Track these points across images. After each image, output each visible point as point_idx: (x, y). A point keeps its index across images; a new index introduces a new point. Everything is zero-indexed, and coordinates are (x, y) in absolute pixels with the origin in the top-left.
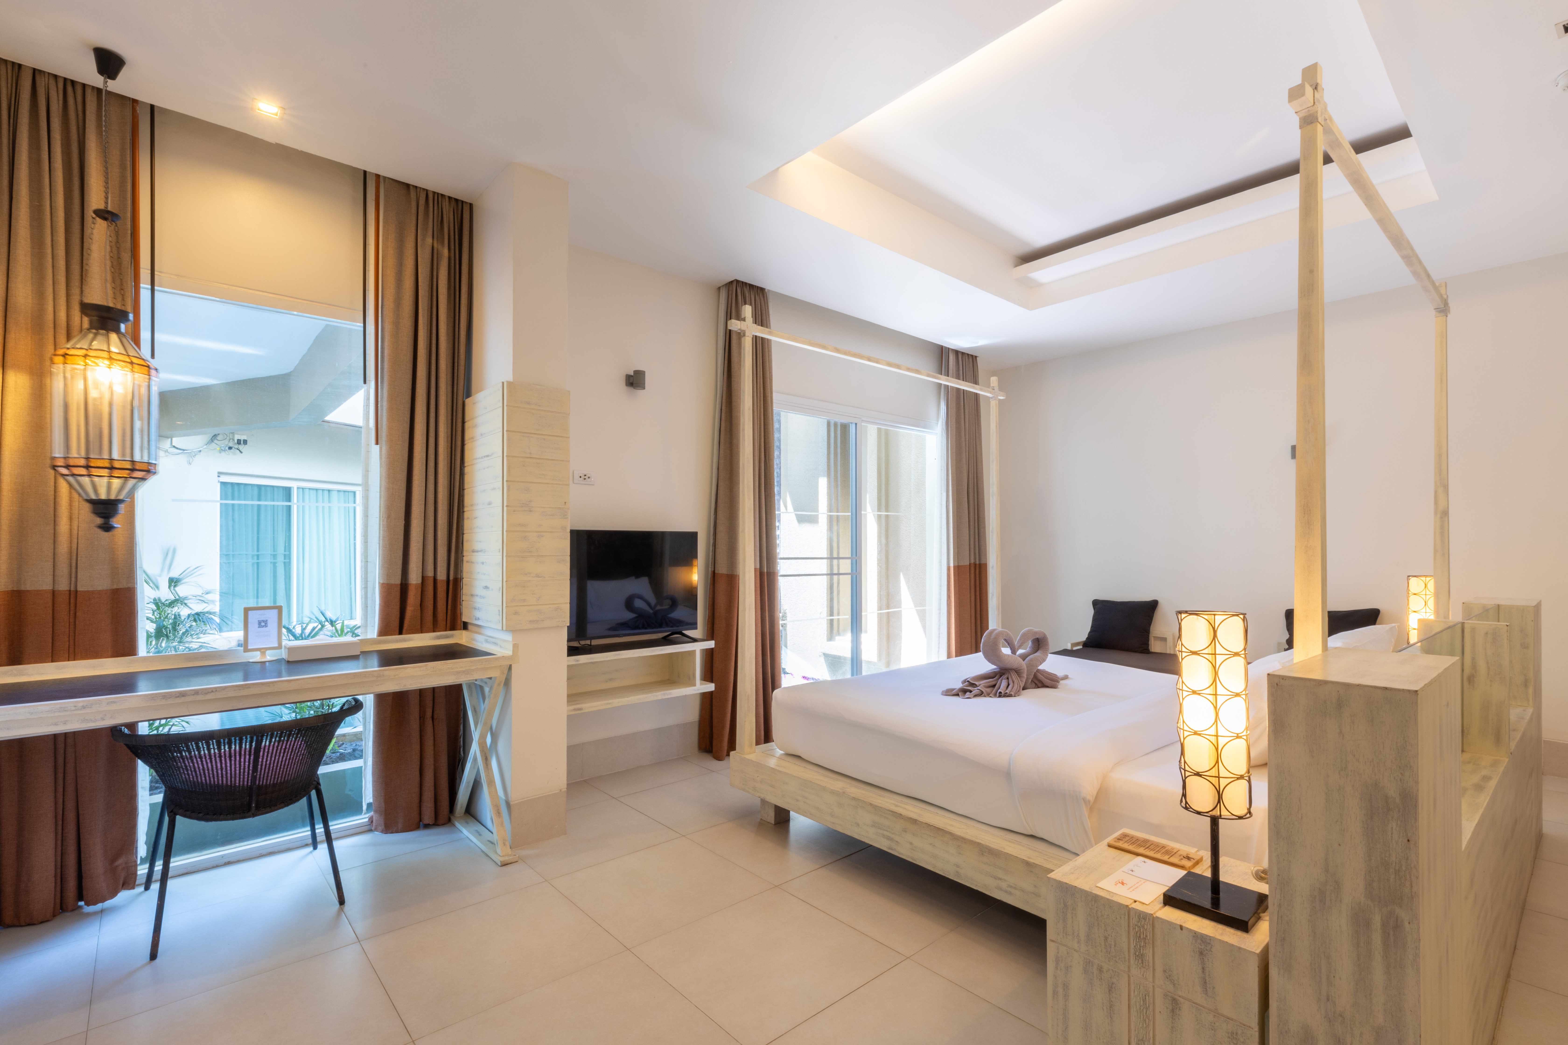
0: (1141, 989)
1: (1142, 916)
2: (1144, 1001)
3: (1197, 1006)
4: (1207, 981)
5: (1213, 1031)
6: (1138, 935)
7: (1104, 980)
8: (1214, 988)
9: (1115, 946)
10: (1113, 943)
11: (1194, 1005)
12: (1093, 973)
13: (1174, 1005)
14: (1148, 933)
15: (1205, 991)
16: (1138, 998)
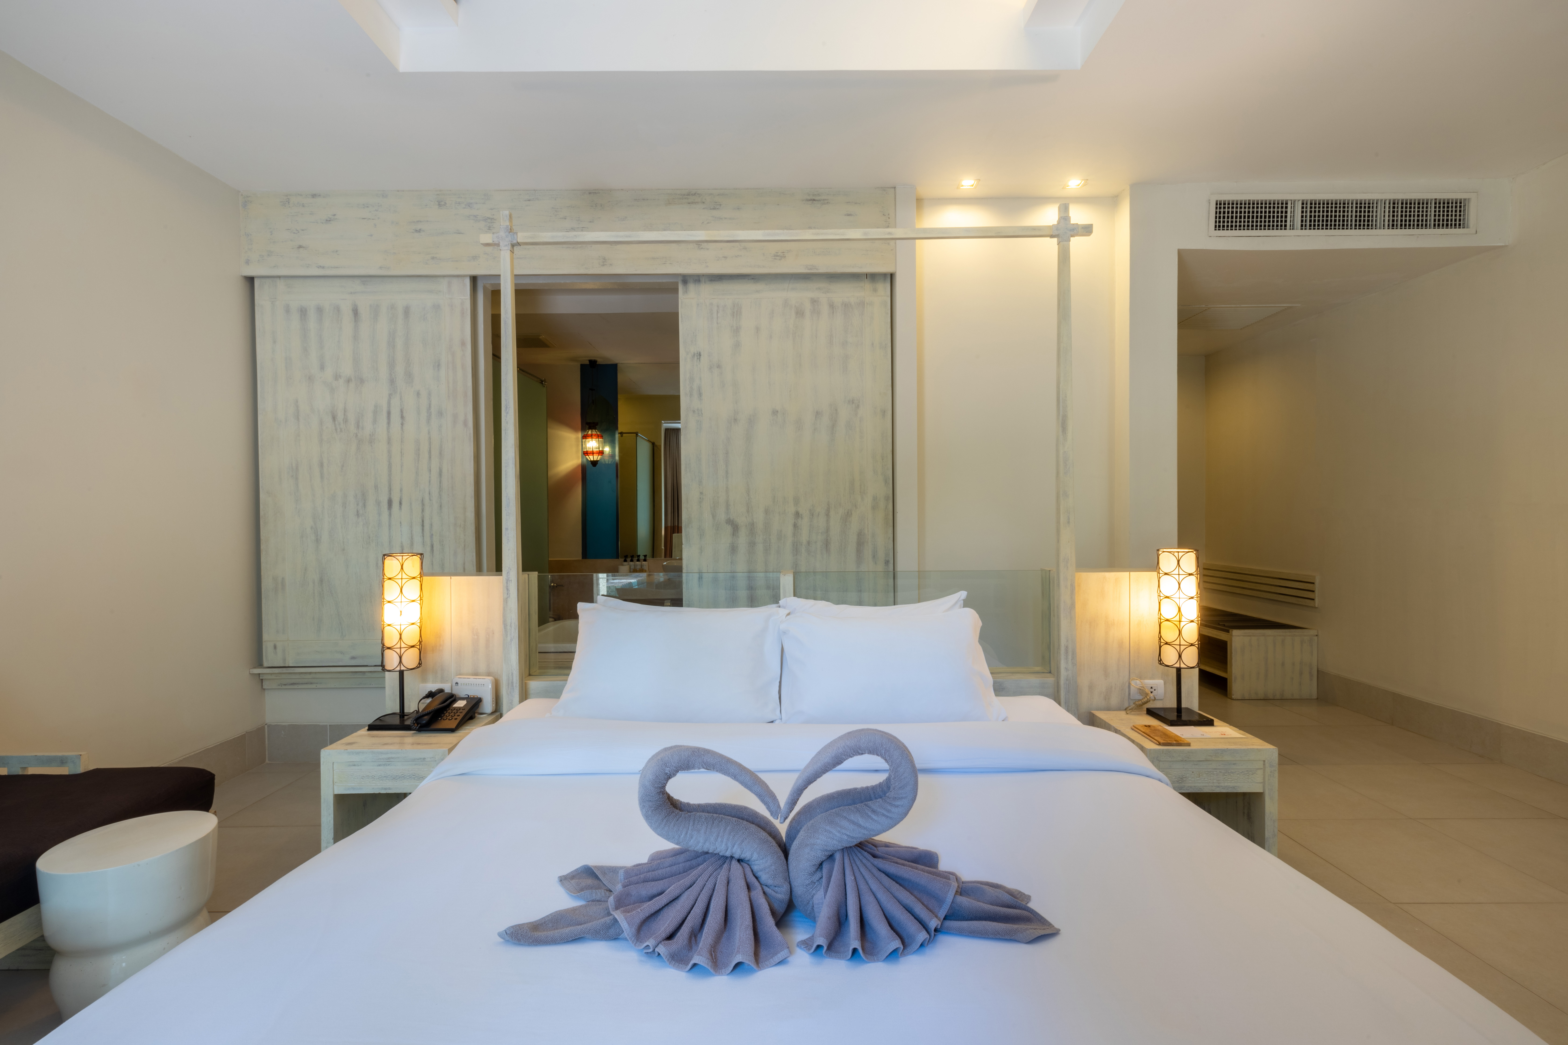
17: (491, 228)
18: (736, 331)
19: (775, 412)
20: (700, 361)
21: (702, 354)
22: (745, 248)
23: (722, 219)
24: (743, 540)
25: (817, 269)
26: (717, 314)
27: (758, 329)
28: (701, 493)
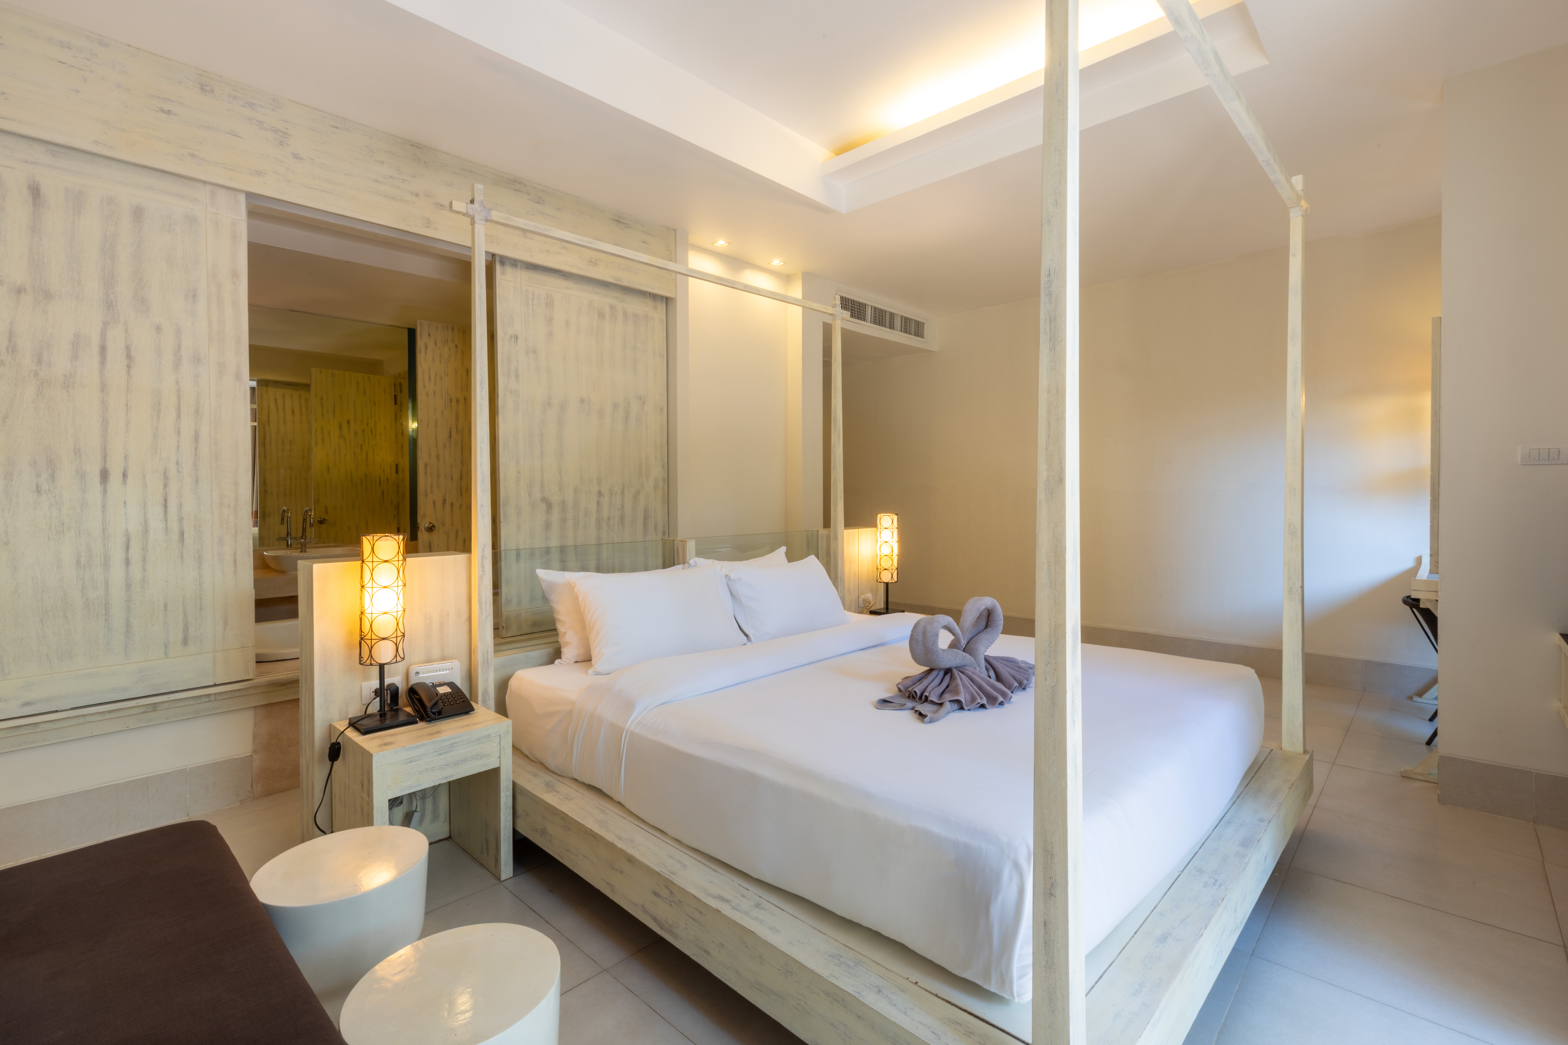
17: (284, 144)
18: (550, 320)
19: (582, 401)
20: (517, 343)
21: (519, 337)
22: (565, 248)
23: (545, 214)
24: (555, 516)
25: (622, 282)
26: (533, 301)
27: (568, 323)
28: (518, 472)
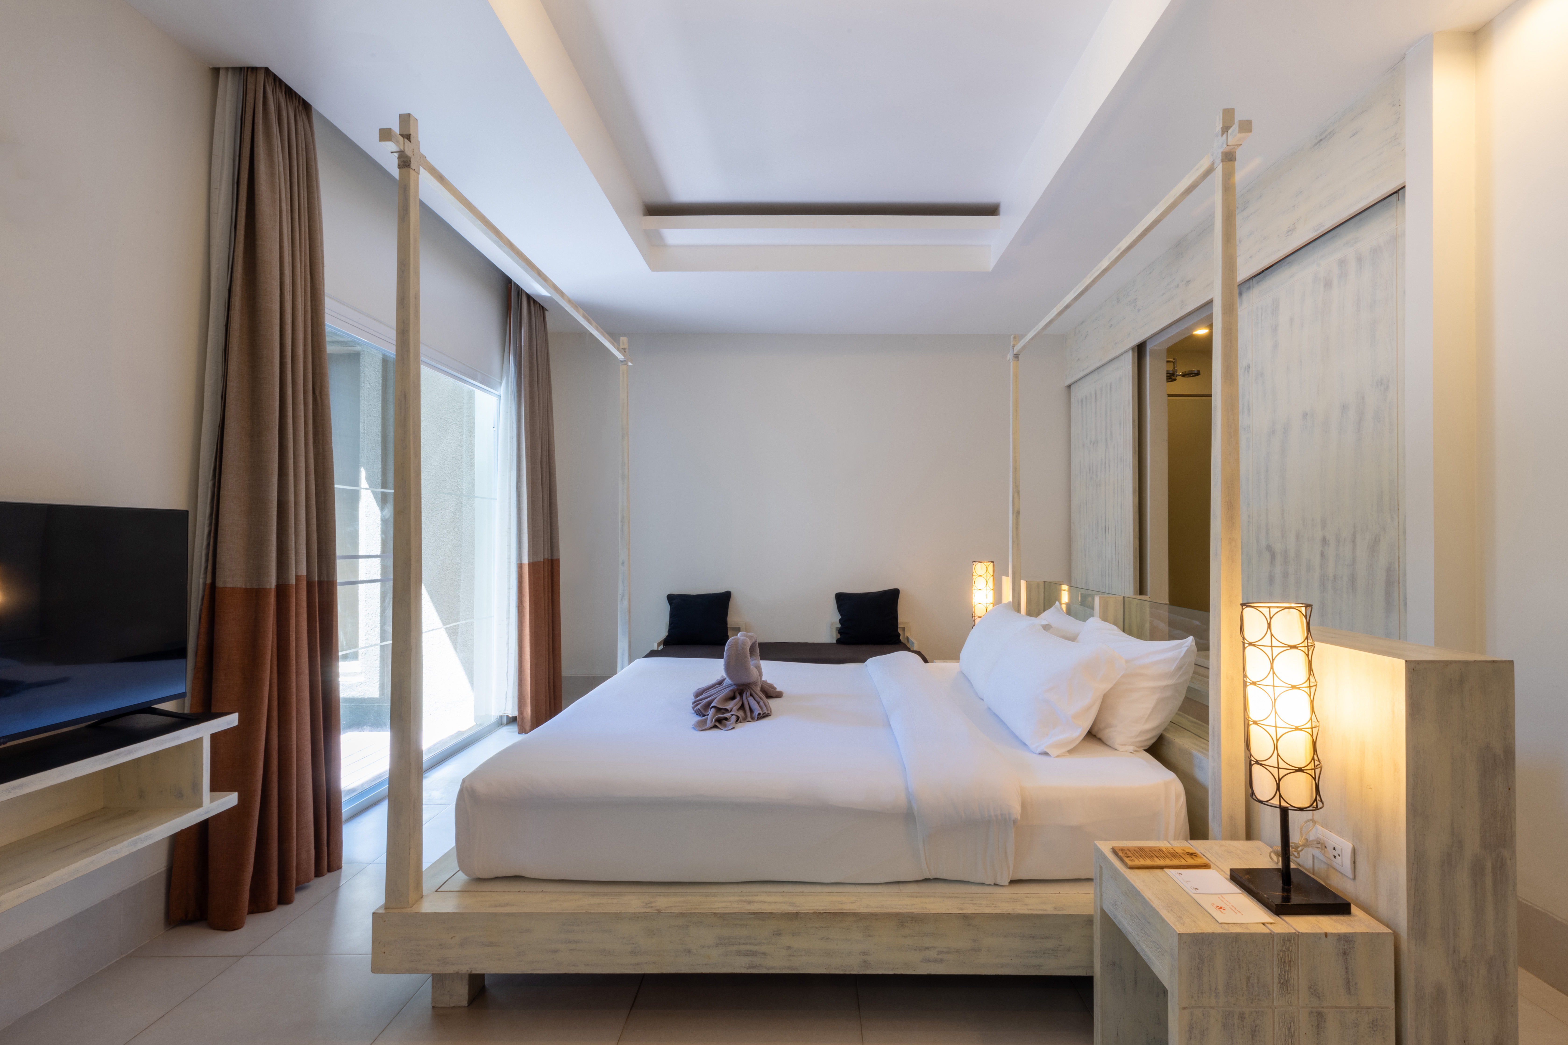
0: (1286, 1018)
1: (1286, 938)
2: (1289, 1030)
3: (1341, 1010)
4: (1350, 980)
5: (1356, 1029)
6: (1283, 961)
7: (1246, 1027)
8: (1356, 984)
9: (1258, 983)
10: (1256, 981)
11: (1338, 1010)
12: (1234, 1024)
13: (1319, 1018)
14: (1293, 954)
15: (1349, 991)
16: (1284, 1029)
17: (1136, 307)
18: (1275, 329)
19: (1305, 416)
20: (1249, 373)
21: (1251, 366)
24: (1278, 569)
28: (1249, 516)
